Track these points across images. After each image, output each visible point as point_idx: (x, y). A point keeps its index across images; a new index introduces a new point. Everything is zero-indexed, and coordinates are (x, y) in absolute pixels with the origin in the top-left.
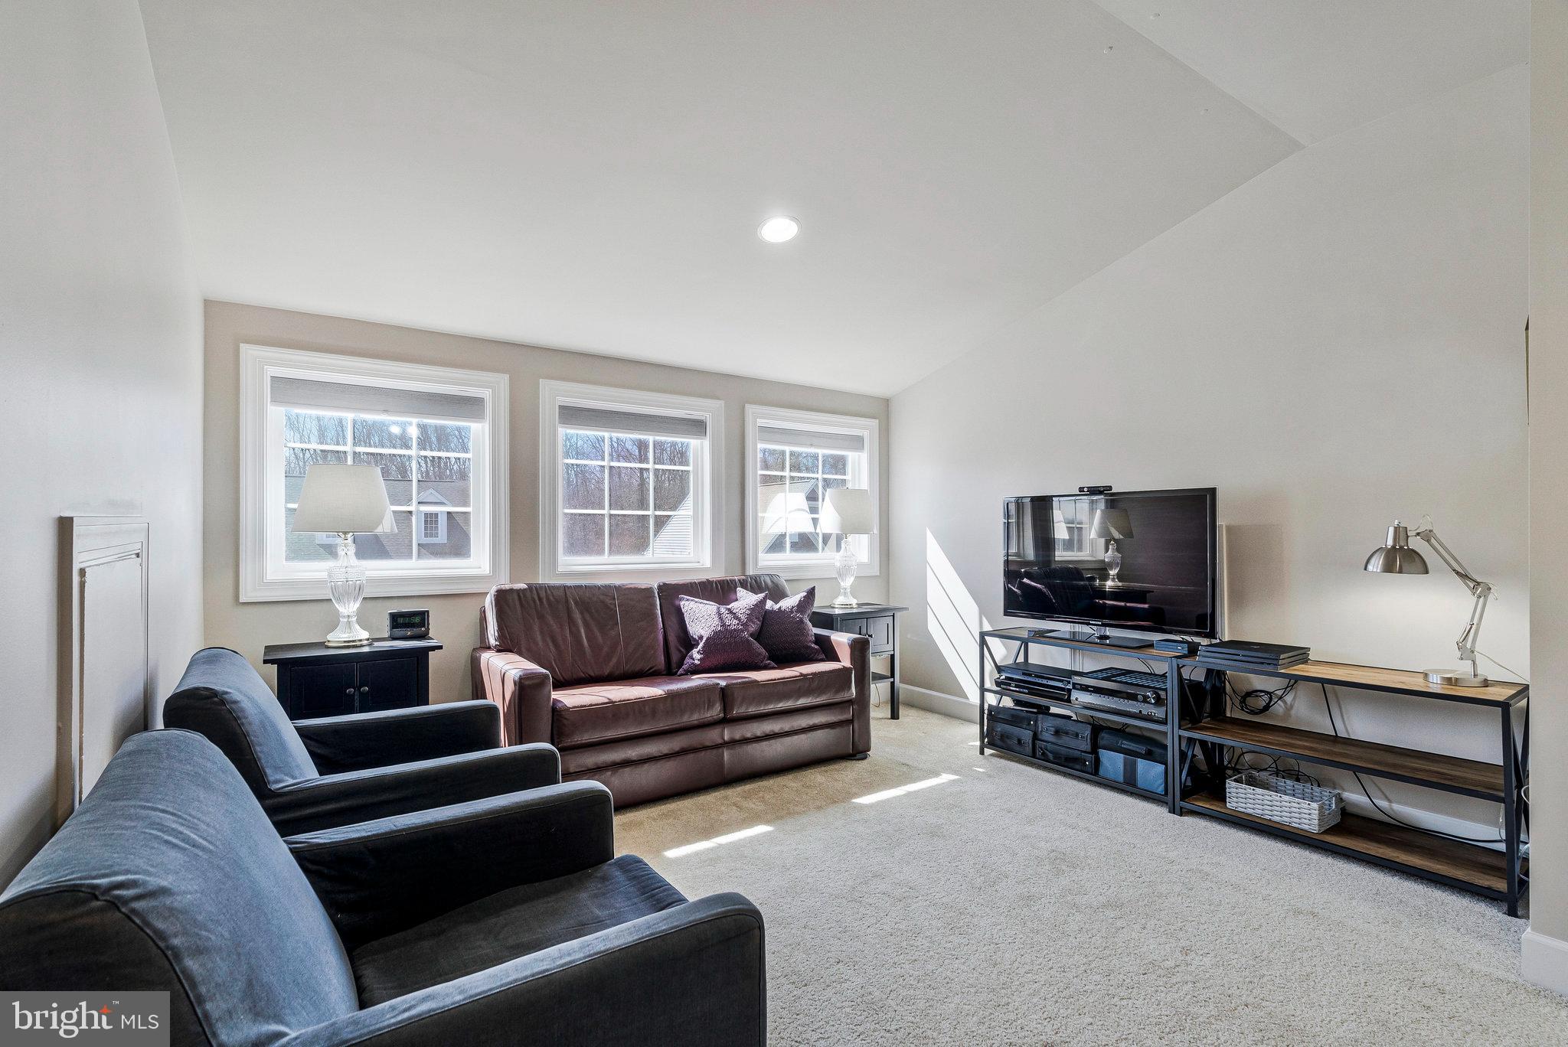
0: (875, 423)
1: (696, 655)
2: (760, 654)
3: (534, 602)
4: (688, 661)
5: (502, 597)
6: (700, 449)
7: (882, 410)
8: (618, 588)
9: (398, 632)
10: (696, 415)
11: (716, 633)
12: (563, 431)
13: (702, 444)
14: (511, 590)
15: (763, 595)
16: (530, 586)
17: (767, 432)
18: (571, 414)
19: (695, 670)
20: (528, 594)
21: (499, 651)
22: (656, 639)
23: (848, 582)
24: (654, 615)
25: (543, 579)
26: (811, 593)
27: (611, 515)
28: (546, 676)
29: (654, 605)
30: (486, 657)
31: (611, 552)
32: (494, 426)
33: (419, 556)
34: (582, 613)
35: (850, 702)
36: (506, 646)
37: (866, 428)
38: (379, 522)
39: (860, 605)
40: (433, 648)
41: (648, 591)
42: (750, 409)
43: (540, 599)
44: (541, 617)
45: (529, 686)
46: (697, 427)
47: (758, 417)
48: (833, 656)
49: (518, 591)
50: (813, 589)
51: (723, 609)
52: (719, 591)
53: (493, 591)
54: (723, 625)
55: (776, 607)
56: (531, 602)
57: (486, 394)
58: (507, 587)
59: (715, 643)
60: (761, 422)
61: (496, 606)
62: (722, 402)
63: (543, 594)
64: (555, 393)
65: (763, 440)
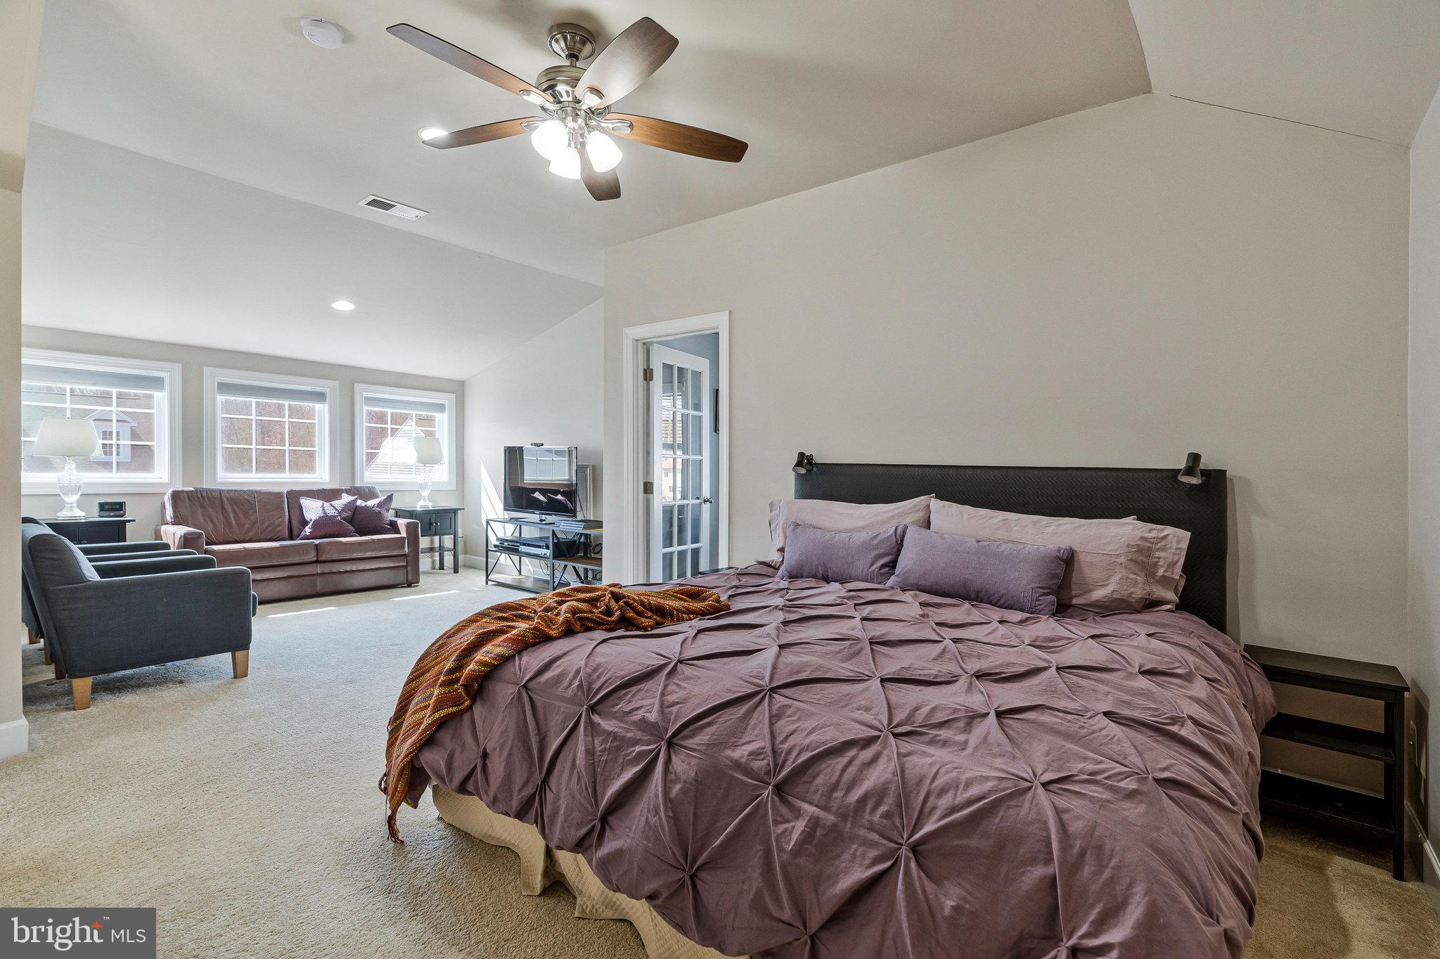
0: (453, 396)
1: (308, 530)
2: (349, 530)
3: (198, 498)
4: (303, 533)
5: (176, 496)
6: (321, 412)
7: (459, 389)
8: (257, 492)
9: (104, 513)
10: (319, 389)
11: (320, 518)
12: (220, 398)
13: (324, 407)
14: (183, 491)
15: (356, 497)
16: (196, 490)
17: (369, 400)
18: (224, 388)
19: (307, 538)
20: (194, 494)
21: (173, 524)
22: (283, 521)
23: (425, 493)
24: (283, 509)
25: (207, 485)
26: (390, 498)
27: (256, 449)
28: (200, 535)
29: (283, 502)
30: (164, 528)
31: (256, 472)
32: (171, 392)
33: (118, 470)
34: (232, 505)
35: (405, 555)
36: (178, 521)
37: (448, 399)
38: (93, 451)
39: (434, 507)
40: (129, 521)
41: (279, 495)
42: (358, 387)
43: (203, 497)
44: (203, 507)
45: (191, 539)
46: (320, 397)
47: (363, 392)
48: (398, 532)
49: (187, 492)
50: (392, 495)
51: (326, 504)
52: (327, 495)
53: (170, 491)
54: (325, 513)
55: (363, 505)
56: (197, 499)
57: (165, 375)
58: (180, 489)
59: (318, 524)
60: (366, 394)
61: (172, 499)
62: (337, 382)
63: (205, 494)
64: (213, 376)
65: (368, 405)
